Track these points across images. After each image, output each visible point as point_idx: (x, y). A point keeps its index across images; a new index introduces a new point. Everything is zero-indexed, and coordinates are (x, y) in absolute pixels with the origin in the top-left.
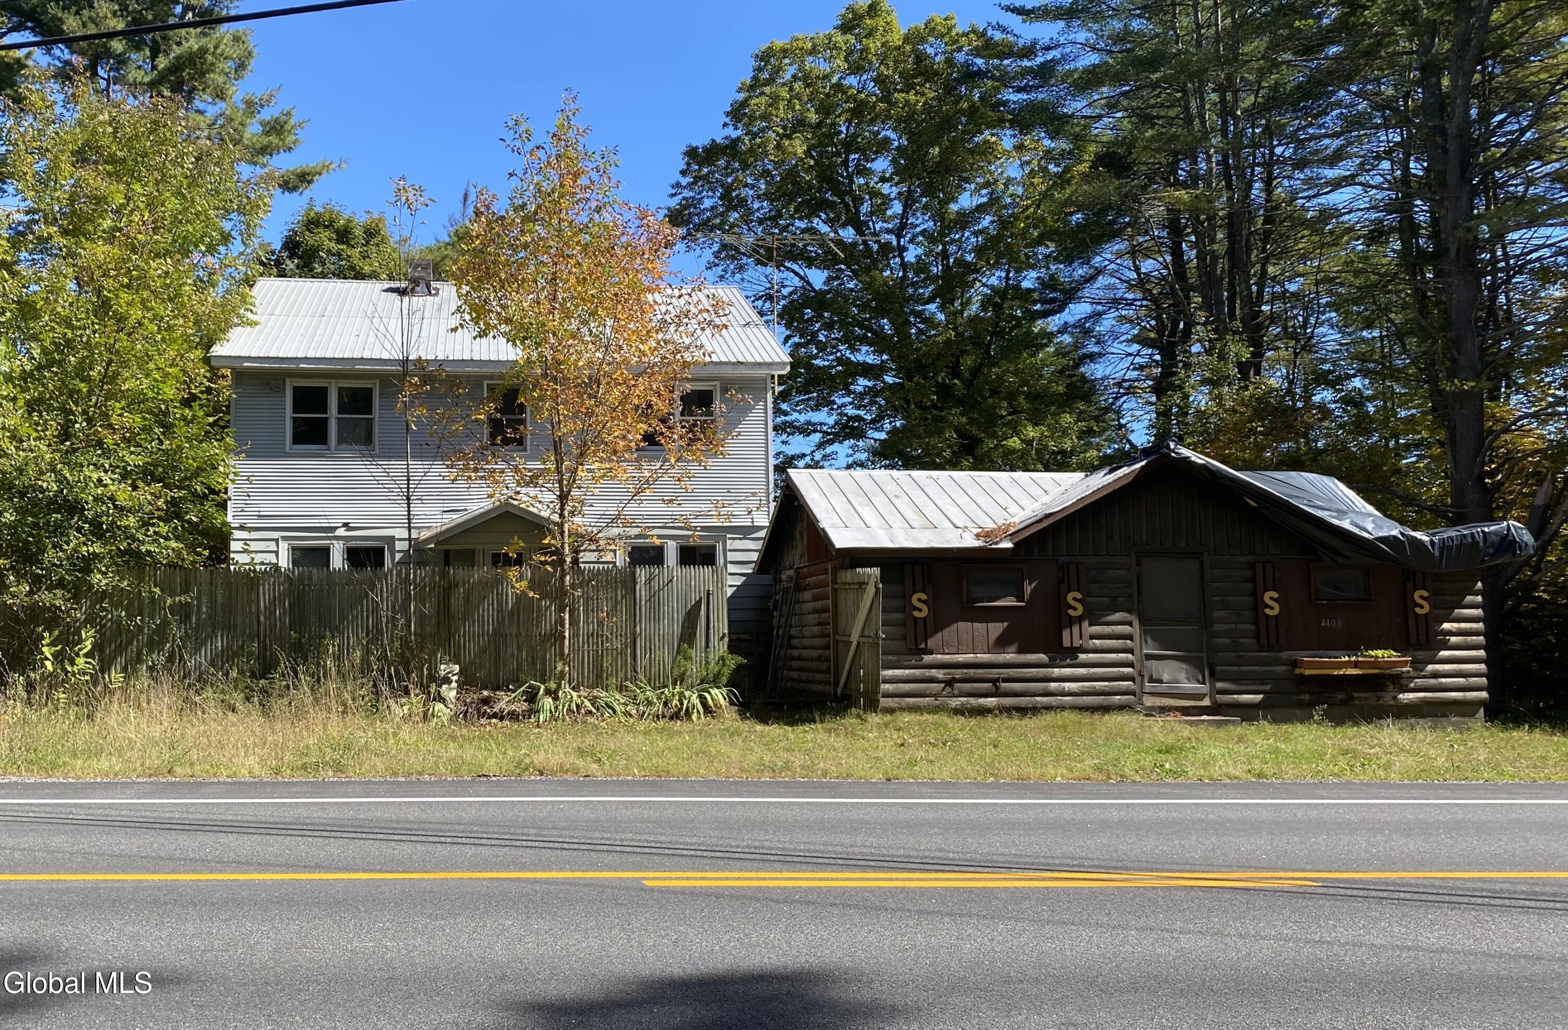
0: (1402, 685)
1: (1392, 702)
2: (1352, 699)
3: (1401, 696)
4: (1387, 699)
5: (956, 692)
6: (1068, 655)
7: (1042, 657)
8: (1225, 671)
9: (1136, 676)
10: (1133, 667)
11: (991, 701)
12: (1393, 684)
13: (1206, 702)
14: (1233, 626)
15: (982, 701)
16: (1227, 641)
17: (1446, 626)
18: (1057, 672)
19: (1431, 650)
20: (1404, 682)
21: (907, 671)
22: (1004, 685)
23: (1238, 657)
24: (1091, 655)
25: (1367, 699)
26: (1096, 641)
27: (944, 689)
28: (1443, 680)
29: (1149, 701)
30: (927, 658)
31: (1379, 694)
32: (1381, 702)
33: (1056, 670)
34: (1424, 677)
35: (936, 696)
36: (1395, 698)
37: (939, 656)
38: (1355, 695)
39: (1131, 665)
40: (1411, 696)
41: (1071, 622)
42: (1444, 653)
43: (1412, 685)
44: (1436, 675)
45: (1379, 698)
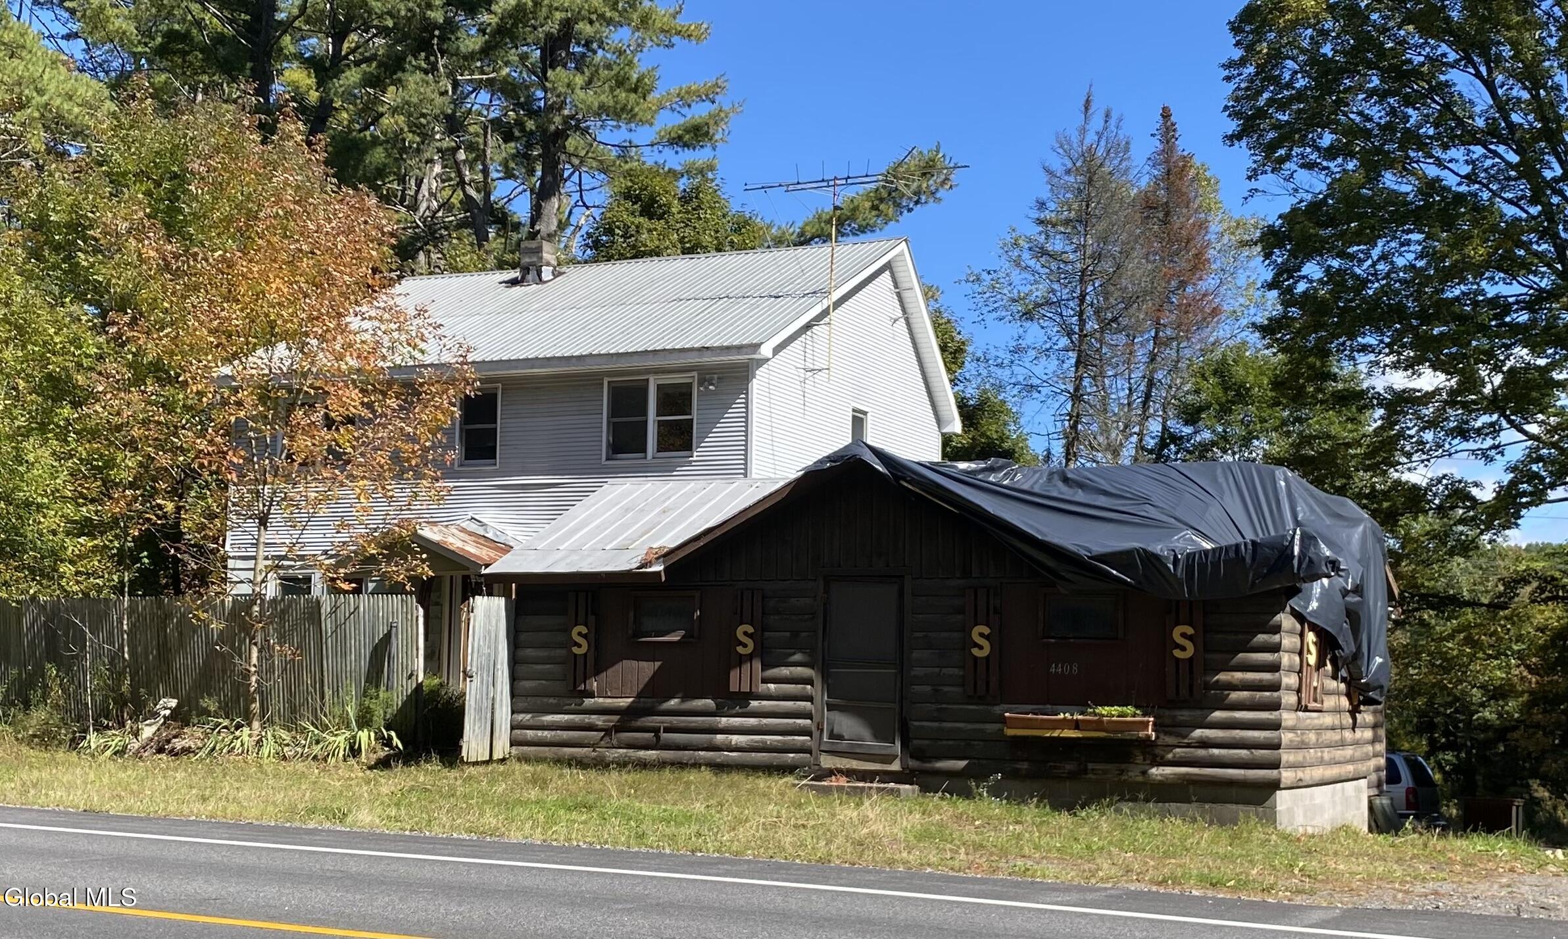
0: (1156, 756)
1: (1140, 779)
2: (1085, 771)
3: (1154, 771)
4: (1134, 775)
5: (615, 742)
6: (736, 701)
7: (709, 703)
8: (922, 727)
9: (814, 729)
10: (811, 719)
11: (652, 754)
12: (1144, 754)
13: (896, 766)
14: (937, 670)
15: (642, 753)
16: (928, 688)
17: (1223, 677)
18: (724, 721)
19: (1201, 709)
20: (1158, 751)
21: (567, 717)
22: (664, 736)
23: (938, 710)
24: (764, 703)
25: (1105, 772)
26: (772, 686)
27: (602, 739)
28: (1216, 751)
29: (827, 762)
30: (588, 702)
31: (1123, 766)
32: (1124, 778)
33: (724, 720)
34: (1188, 746)
35: (594, 746)
36: (1144, 773)
37: (601, 700)
38: (1090, 766)
39: (808, 715)
40: (1168, 770)
41: (741, 660)
42: (1218, 715)
43: (1170, 756)
44: (1205, 744)
45: (1122, 772)
